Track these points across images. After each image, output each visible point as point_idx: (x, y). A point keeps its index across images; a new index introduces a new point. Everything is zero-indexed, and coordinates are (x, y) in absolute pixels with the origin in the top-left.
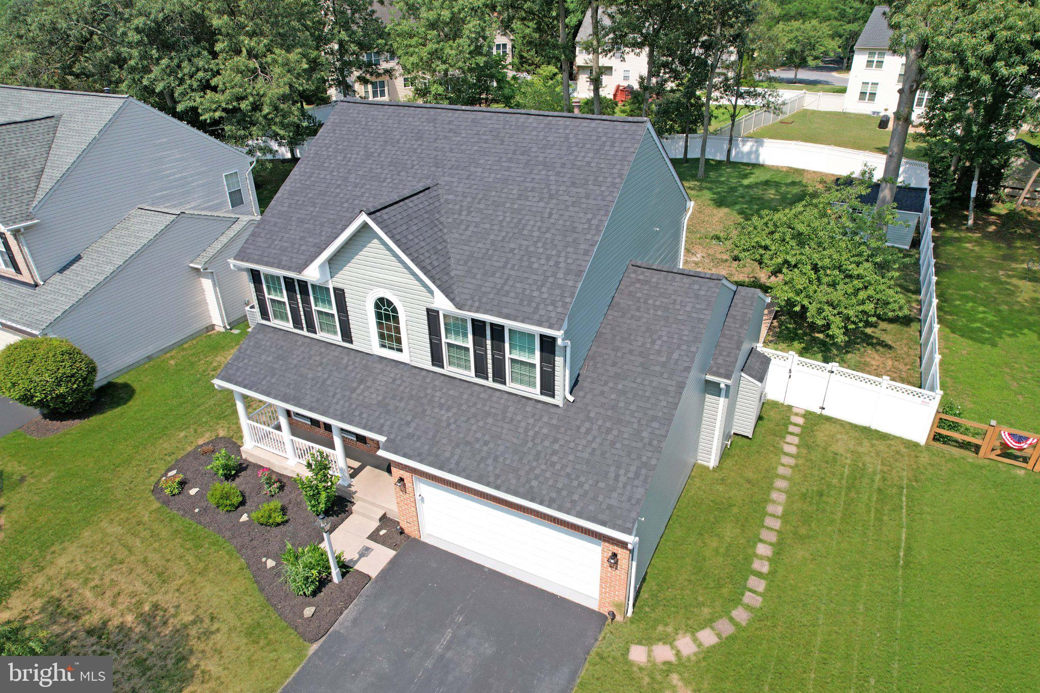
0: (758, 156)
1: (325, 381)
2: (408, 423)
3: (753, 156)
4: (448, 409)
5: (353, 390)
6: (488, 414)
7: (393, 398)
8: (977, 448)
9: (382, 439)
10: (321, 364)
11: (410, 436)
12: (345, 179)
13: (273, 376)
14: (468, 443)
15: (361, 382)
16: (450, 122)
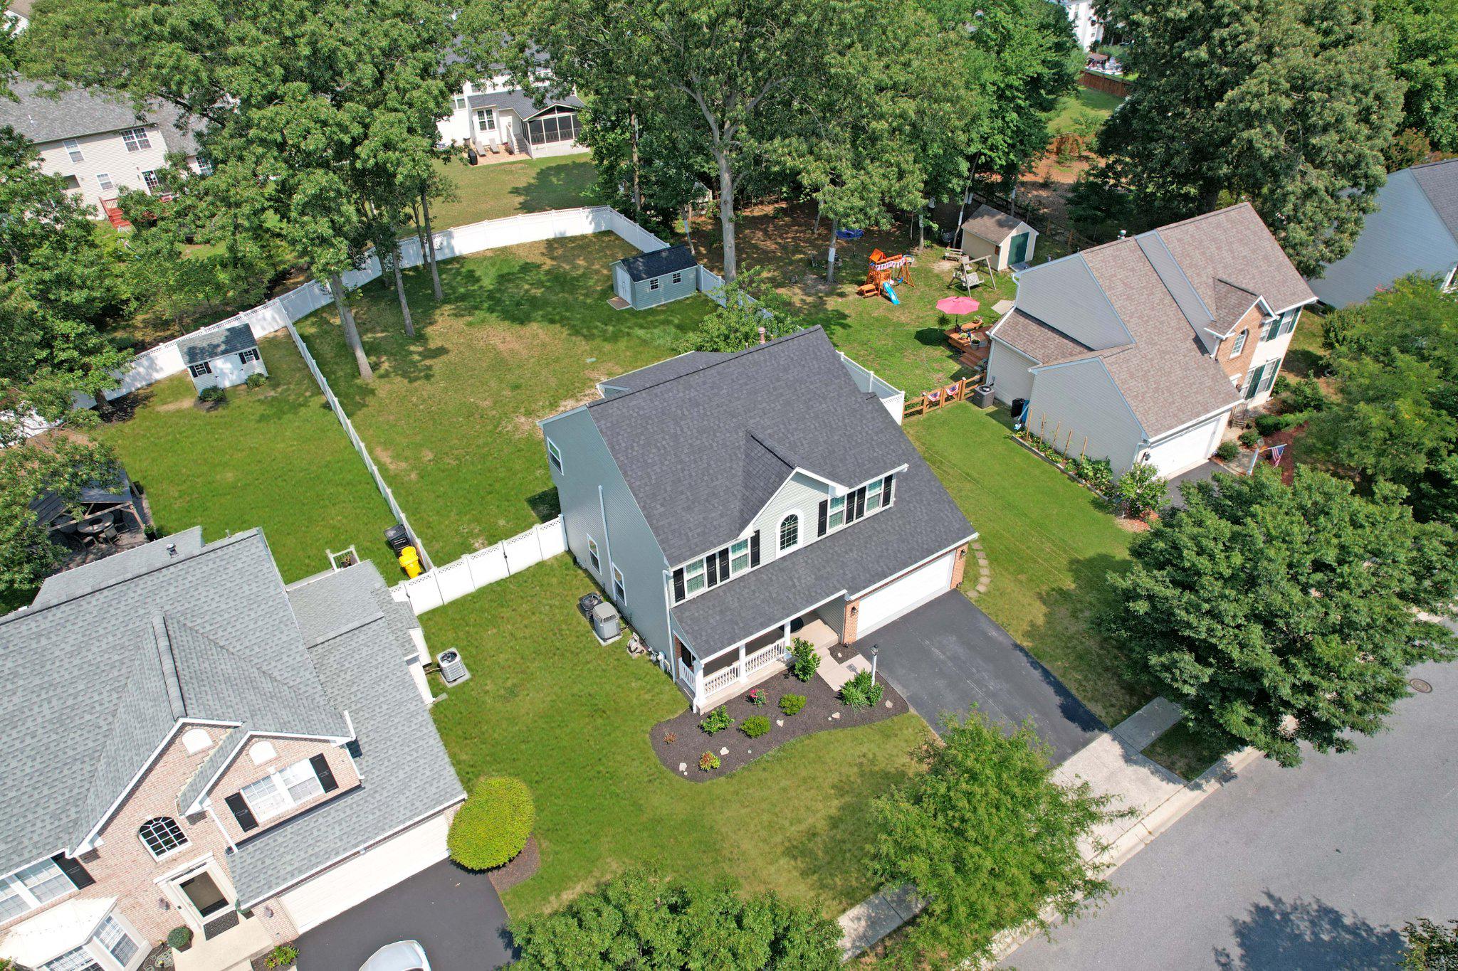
0: (452, 249)
1: (771, 596)
2: (844, 574)
3: (447, 251)
4: (851, 550)
5: (794, 586)
6: (870, 537)
7: (819, 570)
8: (920, 412)
9: (844, 592)
10: (754, 592)
11: (854, 578)
12: (681, 462)
13: (737, 624)
14: (881, 557)
15: (791, 579)
16: (704, 383)
